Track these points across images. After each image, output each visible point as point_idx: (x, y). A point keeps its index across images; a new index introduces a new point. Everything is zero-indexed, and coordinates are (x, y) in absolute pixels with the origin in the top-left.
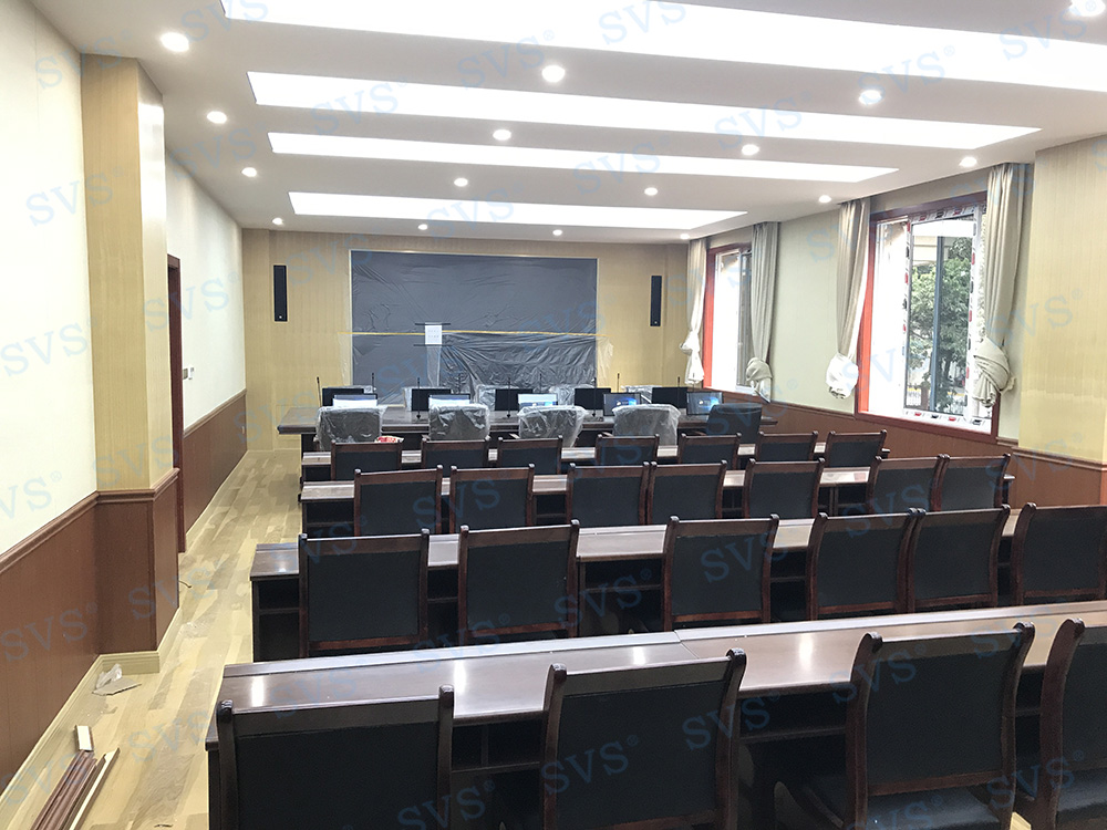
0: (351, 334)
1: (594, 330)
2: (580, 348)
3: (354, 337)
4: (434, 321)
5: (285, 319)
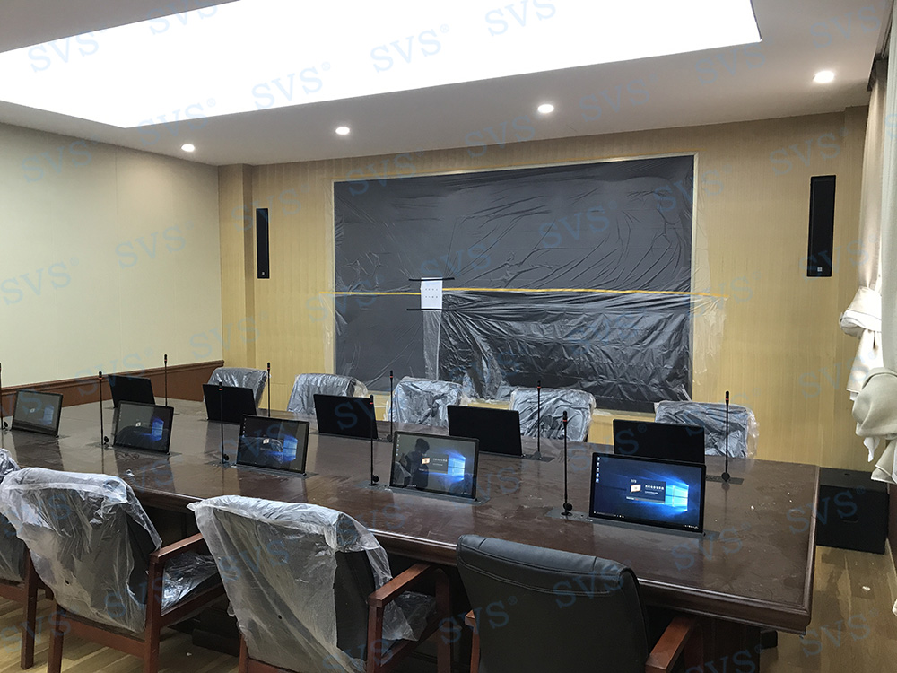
0: (334, 294)
1: (686, 285)
2: (659, 316)
3: (338, 298)
4: (432, 276)
5: (267, 276)
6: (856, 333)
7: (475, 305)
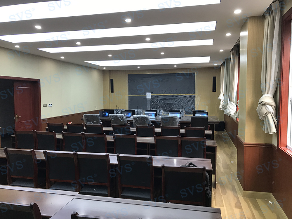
1: (194, 93)
2: (190, 99)
3: (129, 96)
4: (149, 92)
5: (113, 92)
6: (220, 100)
7: (157, 97)
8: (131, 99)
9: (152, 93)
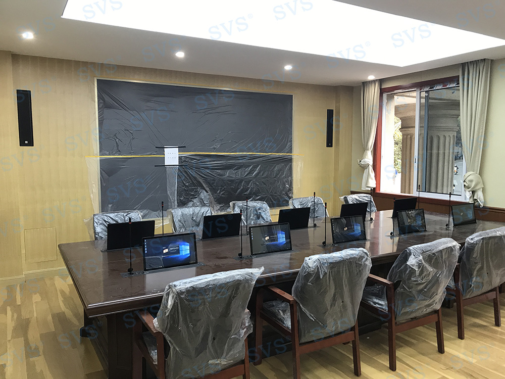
0: (99, 157)
1: (290, 151)
5: (31, 144)
6: (364, 167)
7: (199, 162)
8: (108, 171)
9: (181, 148)
